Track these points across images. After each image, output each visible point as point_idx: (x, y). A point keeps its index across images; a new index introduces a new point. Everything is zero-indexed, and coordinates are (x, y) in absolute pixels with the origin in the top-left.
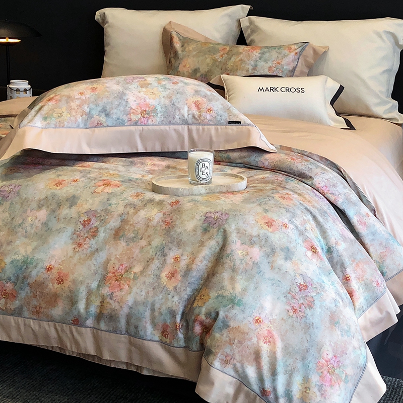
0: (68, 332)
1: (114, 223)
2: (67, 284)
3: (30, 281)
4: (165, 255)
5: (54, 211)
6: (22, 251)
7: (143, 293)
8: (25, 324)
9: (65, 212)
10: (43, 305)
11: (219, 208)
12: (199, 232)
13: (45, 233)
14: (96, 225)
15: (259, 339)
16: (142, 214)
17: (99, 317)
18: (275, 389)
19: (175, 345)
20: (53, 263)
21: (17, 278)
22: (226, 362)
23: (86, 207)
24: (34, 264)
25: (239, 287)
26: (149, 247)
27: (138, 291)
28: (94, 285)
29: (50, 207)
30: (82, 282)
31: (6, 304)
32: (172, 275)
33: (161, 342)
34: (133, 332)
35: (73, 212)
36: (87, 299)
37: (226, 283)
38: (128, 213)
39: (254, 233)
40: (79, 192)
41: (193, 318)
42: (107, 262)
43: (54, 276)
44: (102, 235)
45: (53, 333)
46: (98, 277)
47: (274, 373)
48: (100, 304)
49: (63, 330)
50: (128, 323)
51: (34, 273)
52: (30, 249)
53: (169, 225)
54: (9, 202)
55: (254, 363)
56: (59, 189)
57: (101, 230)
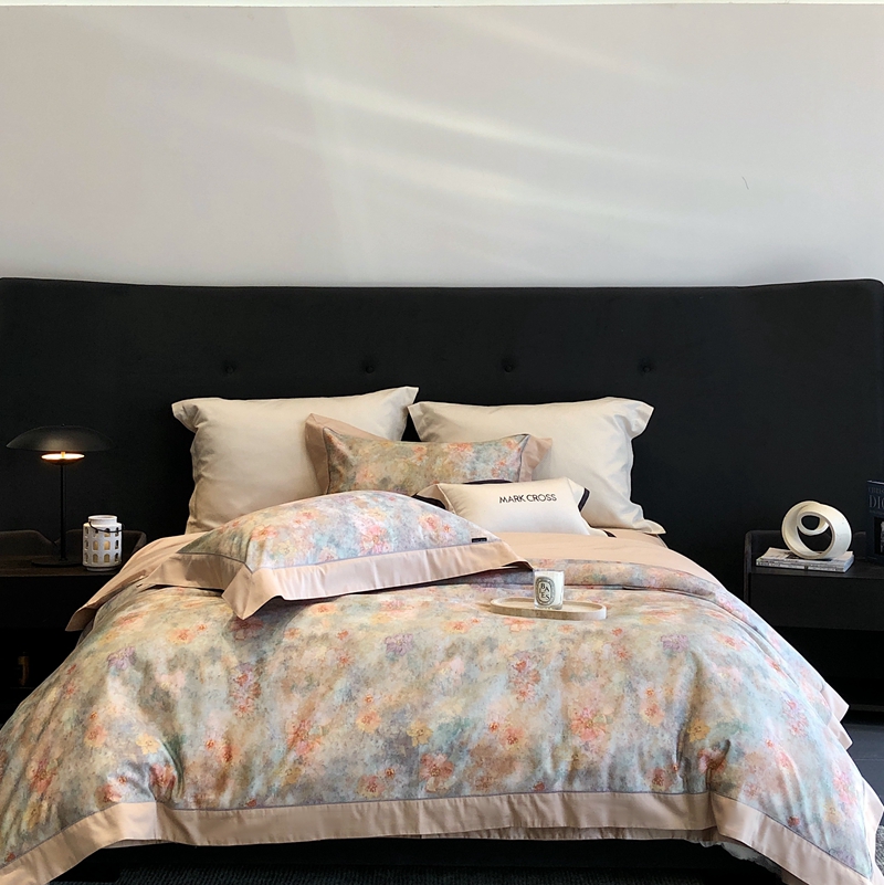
0: (528, 803)
1: (555, 662)
2: (523, 742)
3: (471, 747)
4: (635, 690)
5: (472, 659)
6: (450, 712)
7: (626, 736)
8: (466, 805)
9: (486, 657)
10: (494, 774)
11: (671, 632)
12: (664, 659)
13: (469, 686)
14: (533, 667)
15: (777, 763)
16: (585, 646)
17: (570, 777)
18: (803, 815)
19: (674, 791)
20: (496, 720)
21: (452, 747)
22: (752, 793)
23: (512, 648)
24: (472, 725)
25: (738, 711)
26: (611, 684)
27: (619, 735)
28: (558, 738)
29: (465, 655)
30: (542, 737)
31: (436, 782)
32: (653, 711)
33: (653, 792)
34: (618, 786)
35: (497, 656)
36: (553, 756)
37: (722, 709)
38: (568, 649)
39: (724, 654)
40: (492, 633)
41: (696, 754)
42: (565, 709)
43: (503, 736)
44: (546, 678)
45: (506, 810)
46: (560, 728)
47: (799, 798)
48: (571, 760)
49: (520, 802)
50: (611, 776)
51: (475, 736)
52: (459, 708)
53: (625, 658)
54: (405, 657)
55: (779, 790)
56: (466, 633)
57: (543, 672)
